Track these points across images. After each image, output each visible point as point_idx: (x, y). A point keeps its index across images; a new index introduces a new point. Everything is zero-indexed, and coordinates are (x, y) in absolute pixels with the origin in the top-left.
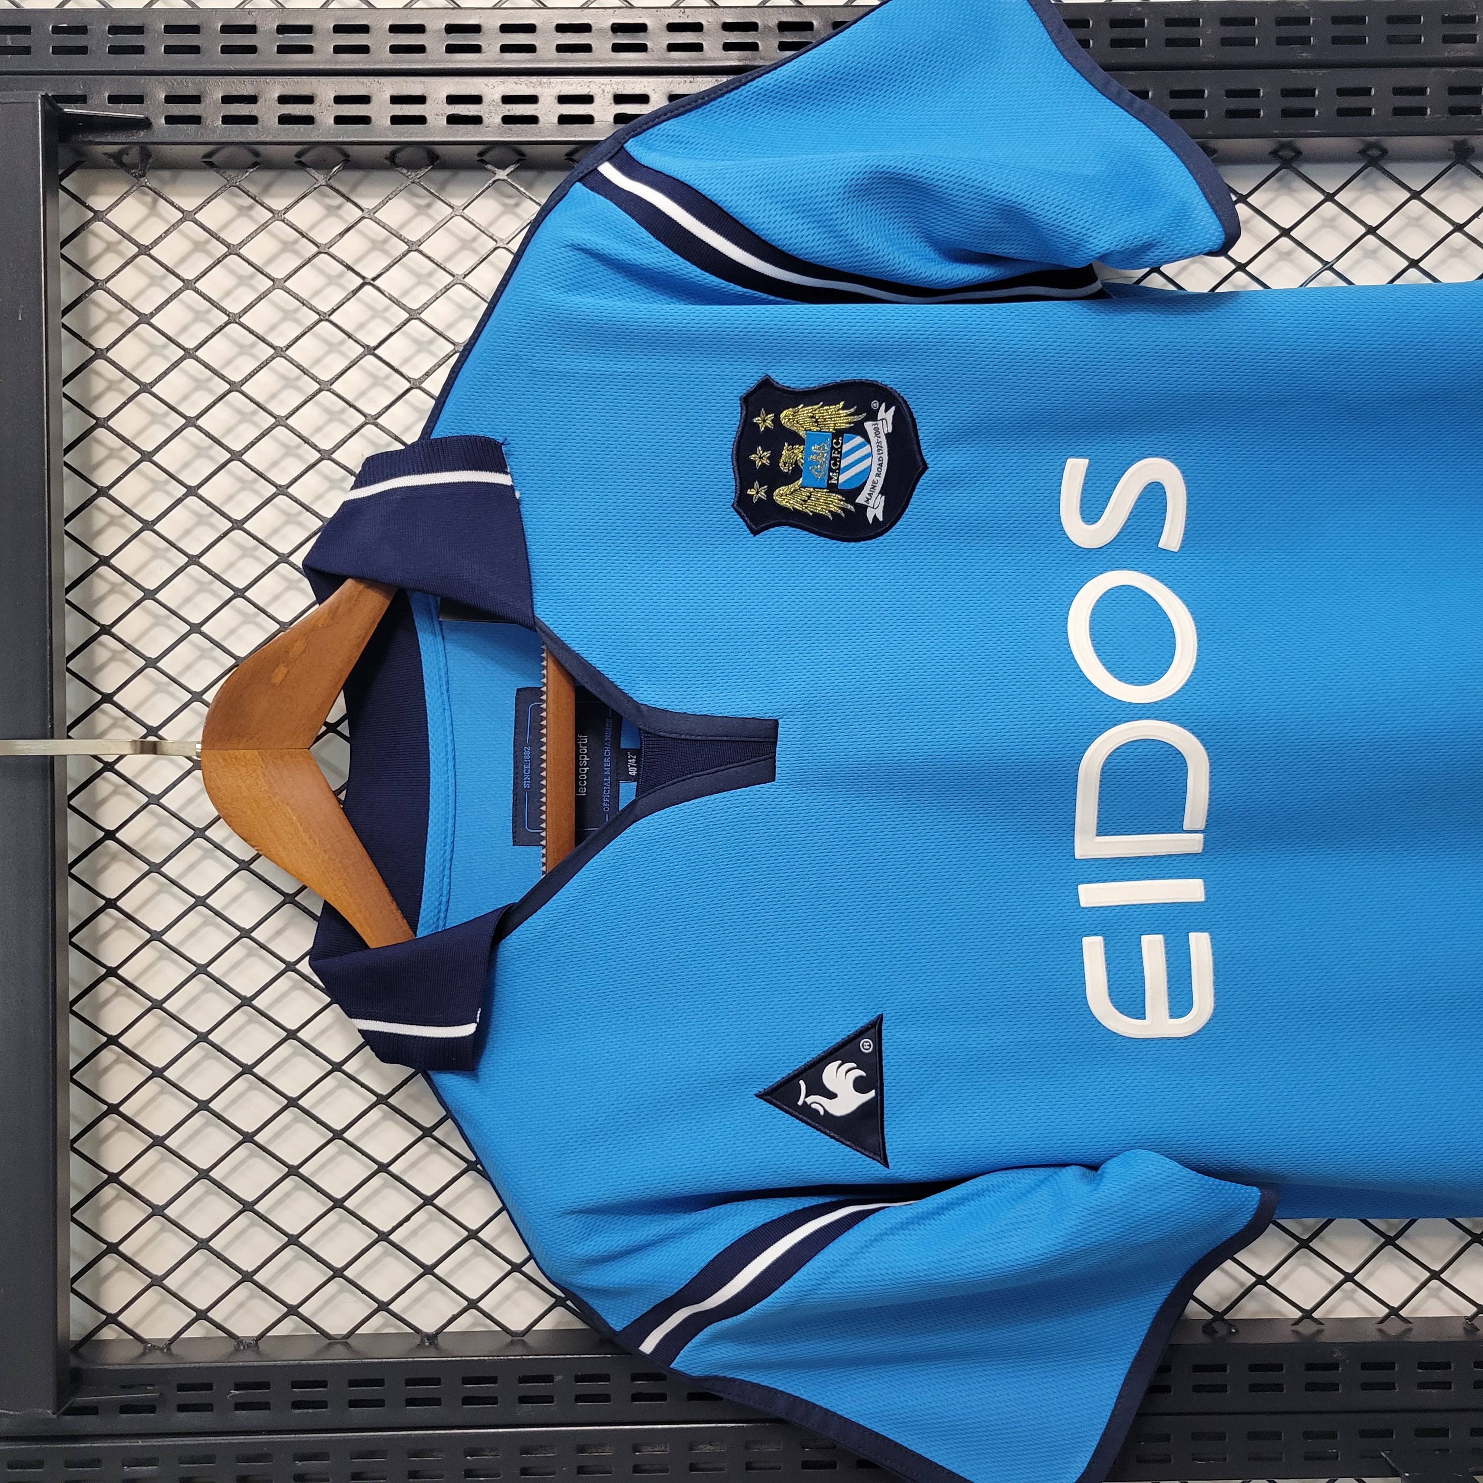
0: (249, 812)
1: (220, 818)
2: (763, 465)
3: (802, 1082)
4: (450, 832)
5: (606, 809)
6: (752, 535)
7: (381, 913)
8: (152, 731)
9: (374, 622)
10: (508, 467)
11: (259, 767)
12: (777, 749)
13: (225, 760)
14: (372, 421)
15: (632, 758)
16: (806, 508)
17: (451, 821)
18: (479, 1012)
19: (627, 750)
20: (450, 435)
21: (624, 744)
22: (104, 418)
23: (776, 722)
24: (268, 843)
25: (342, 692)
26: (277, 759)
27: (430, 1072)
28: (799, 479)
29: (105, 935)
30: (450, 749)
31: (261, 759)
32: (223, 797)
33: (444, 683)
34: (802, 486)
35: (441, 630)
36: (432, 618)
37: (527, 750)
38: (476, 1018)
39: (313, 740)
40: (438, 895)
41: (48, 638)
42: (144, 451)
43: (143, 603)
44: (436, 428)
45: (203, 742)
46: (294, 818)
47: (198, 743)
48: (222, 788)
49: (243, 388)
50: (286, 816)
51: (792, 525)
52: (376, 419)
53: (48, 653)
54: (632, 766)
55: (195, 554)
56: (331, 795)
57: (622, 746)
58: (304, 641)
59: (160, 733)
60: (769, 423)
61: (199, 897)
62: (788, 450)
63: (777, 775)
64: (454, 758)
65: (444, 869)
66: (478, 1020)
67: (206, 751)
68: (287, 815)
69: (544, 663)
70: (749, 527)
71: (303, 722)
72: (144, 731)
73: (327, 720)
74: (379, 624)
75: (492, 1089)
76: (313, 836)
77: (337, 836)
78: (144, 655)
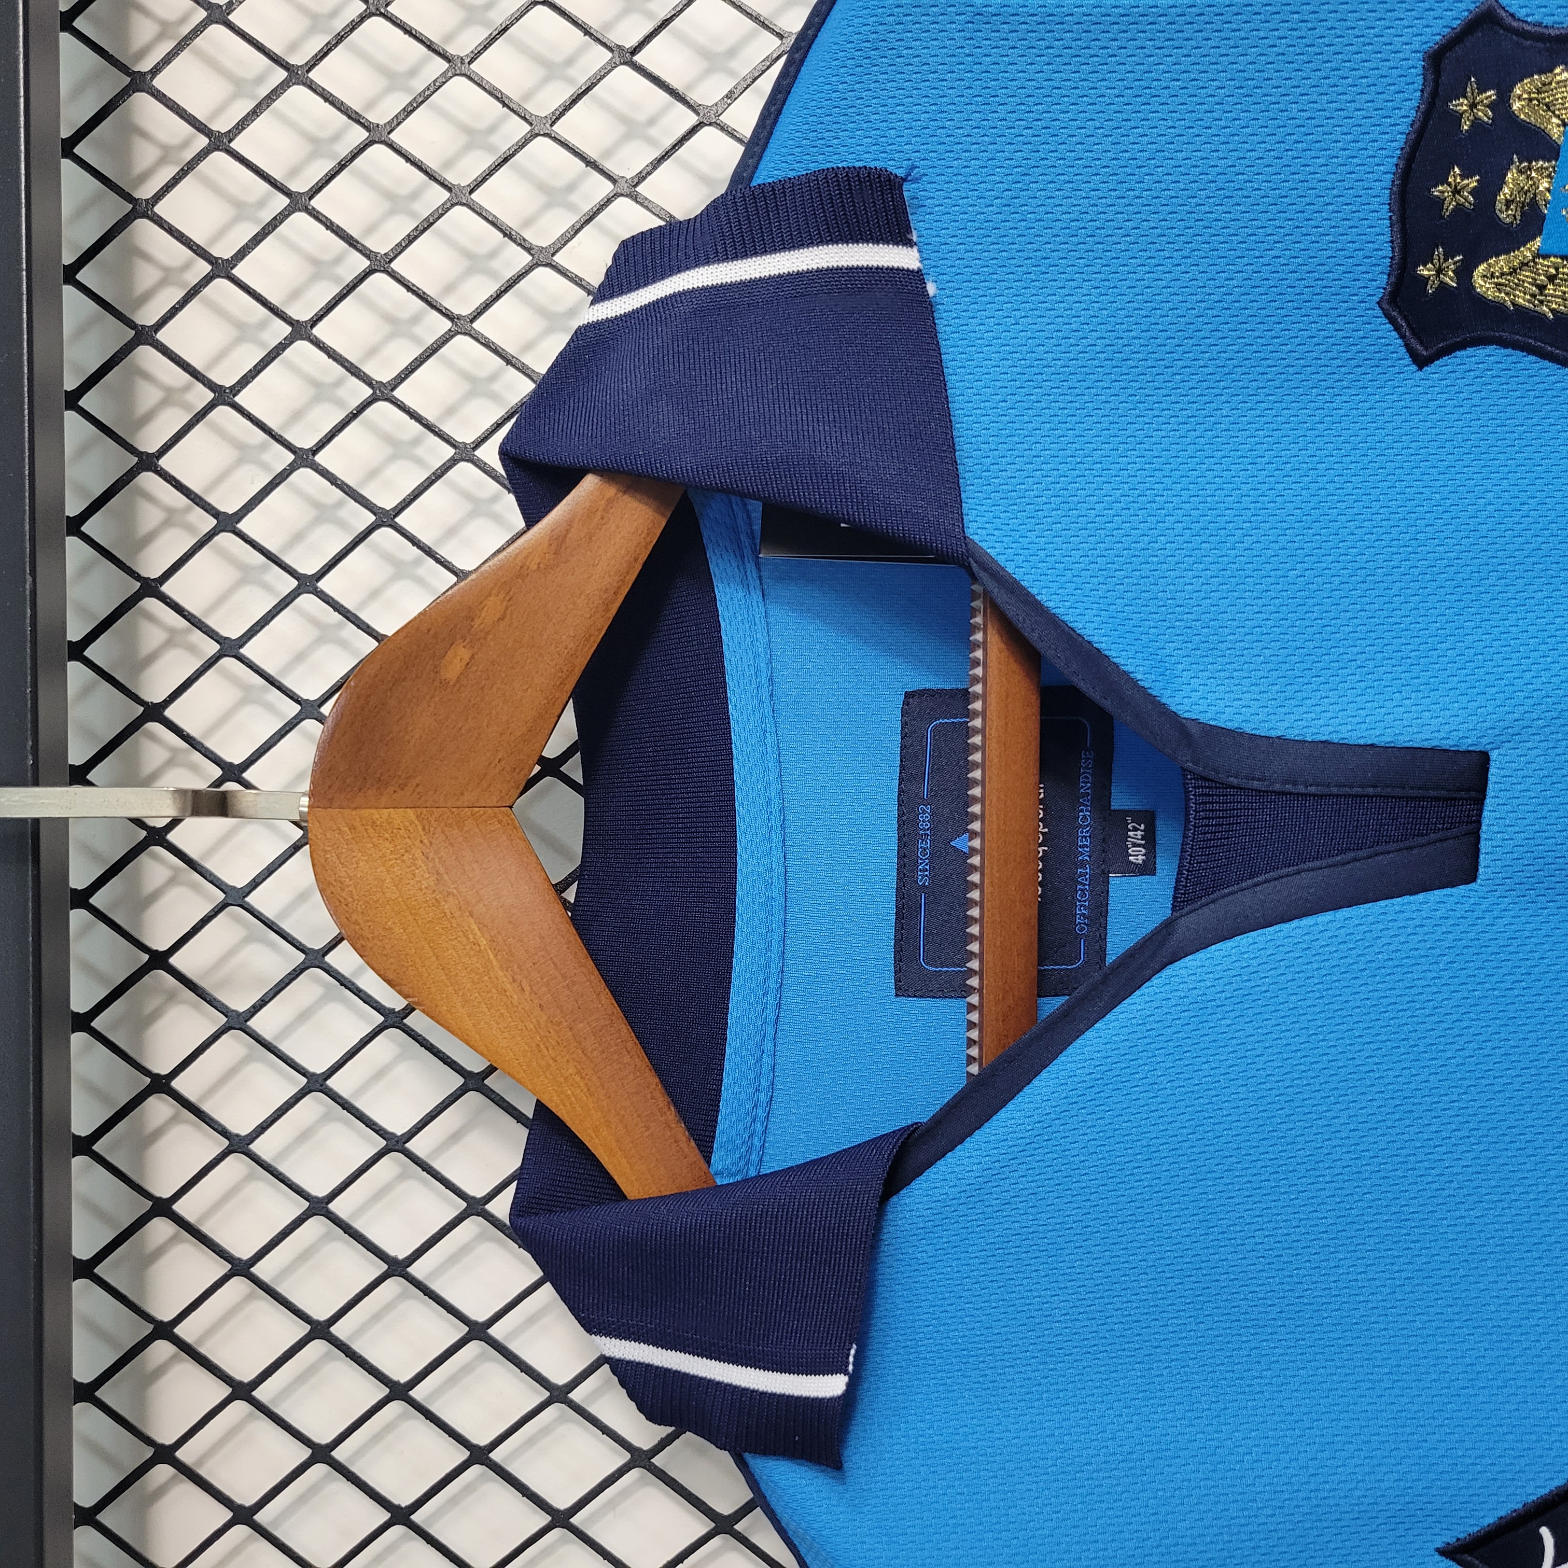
0: (398, 930)
1: (342, 939)
2: (1459, 208)
3: (1545, 1531)
4: (774, 969)
5: (1082, 929)
6: (1414, 368)
7: (648, 1128)
8: (233, 772)
9: (636, 560)
10: (914, 232)
11: (418, 843)
12: (1485, 814)
13: (352, 828)
14: (627, 190)
15: (1135, 829)
16: (1541, 302)
17: (776, 948)
18: (853, 1352)
19: (1127, 813)
20: (791, 174)
21: (1120, 801)
22: (147, 200)
23: (1483, 759)
24: (433, 990)
25: (571, 700)
26: (450, 826)
27: (747, 1456)
28: (1534, 239)
29: (157, 1134)
30: (775, 808)
31: (420, 828)
32: (350, 900)
33: (765, 681)
34: (1538, 255)
35: (760, 578)
36: (743, 557)
37: (924, 812)
38: (848, 1363)
39: (519, 791)
40: (751, 1090)
41: (28, 592)
42: (217, 259)
43: (216, 538)
44: (761, 166)
45: (312, 794)
46: (483, 942)
47: (304, 794)
48: (347, 881)
49: (392, 136)
50: (468, 939)
51: (1504, 344)
52: (636, 186)
53: (28, 621)
54: (1135, 845)
55: (307, 447)
56: (551, 895)
57: (1116, 805)
58: (501, 596)
59: (246, 775)
60: (1484, 114)
61: (314, 1074)
62: (1520, 172)
63: (1481, 870)
64: (783, 827)
65: (763, 1040)
66: (851, 1368)
67: (319, 812)
68: (471, 936)
69: (979, 636)
70: (1407, 346)
71: (500, 755)
72: (217, 772)
73: (545, 754)
74: (645, 564)
75: (873, 1502)
76: (517, 977)
77: (564, 977)
78: (217, 633)
